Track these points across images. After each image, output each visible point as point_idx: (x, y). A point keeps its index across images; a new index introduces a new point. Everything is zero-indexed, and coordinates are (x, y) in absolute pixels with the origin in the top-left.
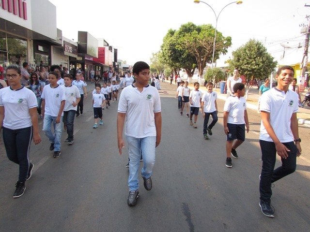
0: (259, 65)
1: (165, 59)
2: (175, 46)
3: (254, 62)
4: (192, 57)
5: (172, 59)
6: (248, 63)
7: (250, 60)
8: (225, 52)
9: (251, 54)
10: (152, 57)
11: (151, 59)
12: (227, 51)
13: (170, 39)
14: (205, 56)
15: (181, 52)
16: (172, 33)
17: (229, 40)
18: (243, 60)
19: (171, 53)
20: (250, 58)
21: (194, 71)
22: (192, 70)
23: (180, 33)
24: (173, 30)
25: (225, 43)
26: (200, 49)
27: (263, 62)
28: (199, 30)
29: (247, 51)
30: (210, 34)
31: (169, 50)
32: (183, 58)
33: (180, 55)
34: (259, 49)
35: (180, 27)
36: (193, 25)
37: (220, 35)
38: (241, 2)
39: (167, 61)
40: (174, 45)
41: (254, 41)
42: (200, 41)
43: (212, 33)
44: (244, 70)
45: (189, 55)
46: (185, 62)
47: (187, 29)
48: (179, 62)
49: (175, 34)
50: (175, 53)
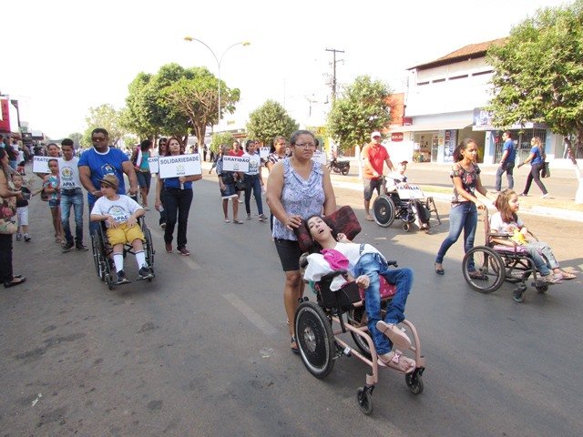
0: (280, 129)
1: (137, 121)
2: (156, 100)
3: (275, 126)
4: (182, 117)
5: (150, 122)
6: (268, 128)
7: (271, 124)
8: (232, 109)
9: (270, 117)
10: (90, 115)
11: (88, 120)
12: (234, 108)
13: (144, 90)
14: (204, 116)
15: (165, 111)
16: (146, 79)
17: (237, 93)
18: (263, 124)
19: (148, 111)
20: (270, 122)
21: (186, 138)
22: (183, 138)
23: (161, 80)
24: (146, 73)
25: (230, 95)
26: (197, 106)
27: (284, 126)
28: (190, 76)
29: (266, 114)
30: (210, 85)
31: (145, 106)
32: (169, 120)
33: (165, 115)
34: (278, 111)
35: (159, 70)
36: (179, 68)
37: (223, 85)
38: (249, 44)
39: (140, 123)
40: (153, 99)
41: (271, 102)
42: (196, 94)
43: (213, 83)
44: (265, 136)
45: (178, 115)
46: (173, 125)
47: (171, 75)
48: (163, 125)
49: (152, 82)
50: (155, 111)
